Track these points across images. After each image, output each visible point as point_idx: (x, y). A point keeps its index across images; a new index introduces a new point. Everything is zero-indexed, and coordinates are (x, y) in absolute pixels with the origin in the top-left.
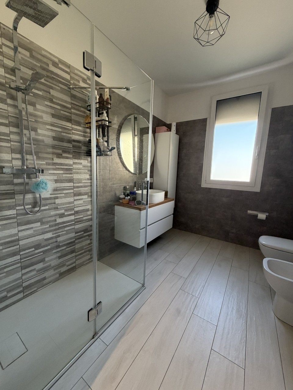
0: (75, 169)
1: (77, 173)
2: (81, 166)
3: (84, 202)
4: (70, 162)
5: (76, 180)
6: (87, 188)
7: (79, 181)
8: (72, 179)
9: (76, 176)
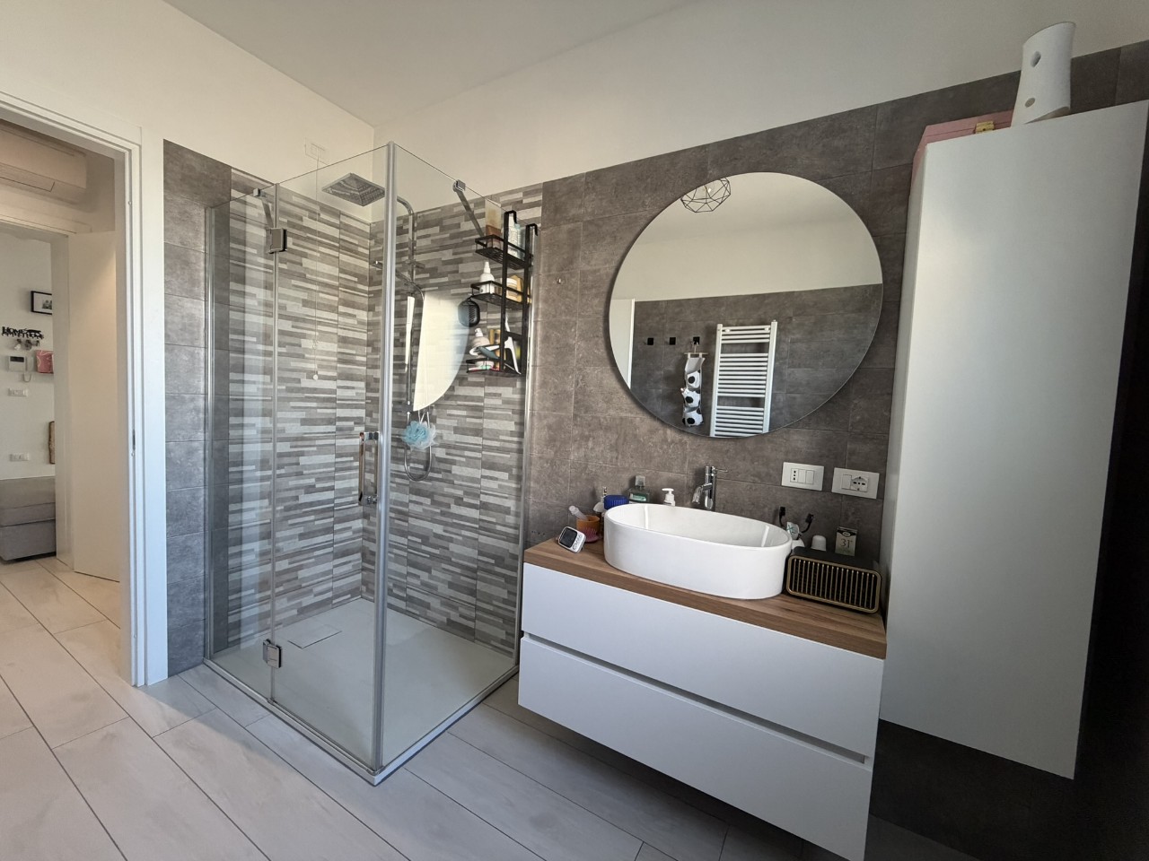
0: (488, 408)
1: (491, 417)
2: (498, 402)
3: (500, 486)
4: (479, 392)
5: (487, 433)
6: (509, 456)
7: (495, 435)
8: (482, 430)
9: (489, 424)
